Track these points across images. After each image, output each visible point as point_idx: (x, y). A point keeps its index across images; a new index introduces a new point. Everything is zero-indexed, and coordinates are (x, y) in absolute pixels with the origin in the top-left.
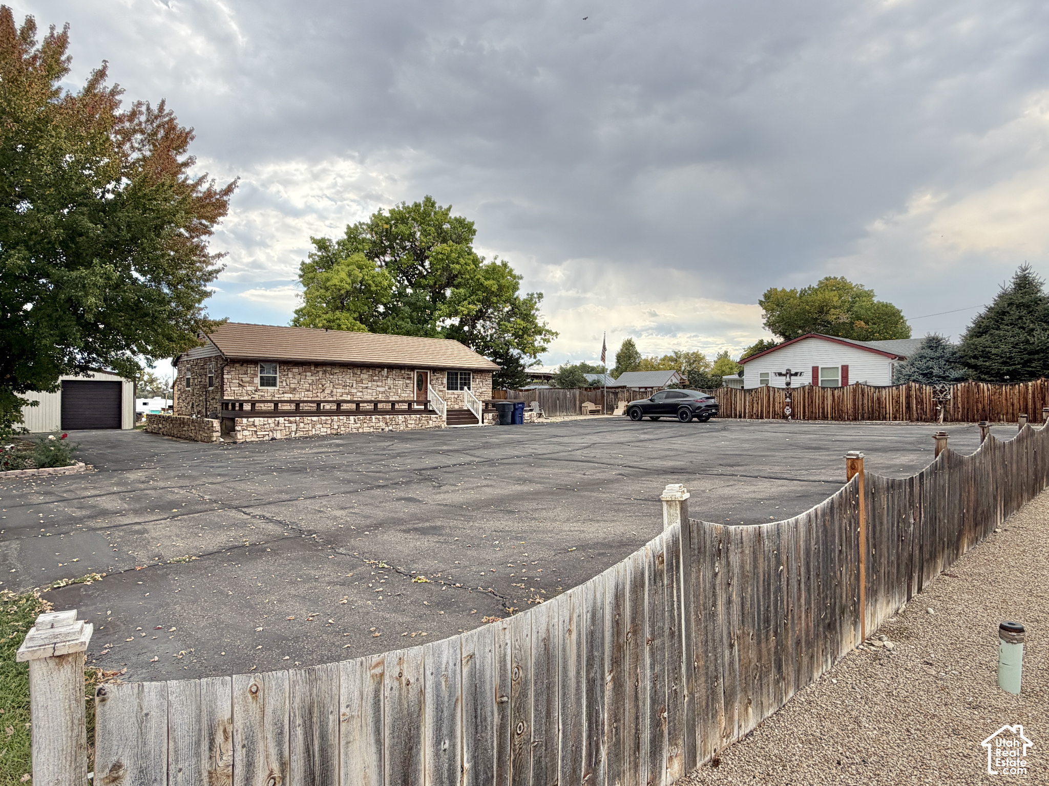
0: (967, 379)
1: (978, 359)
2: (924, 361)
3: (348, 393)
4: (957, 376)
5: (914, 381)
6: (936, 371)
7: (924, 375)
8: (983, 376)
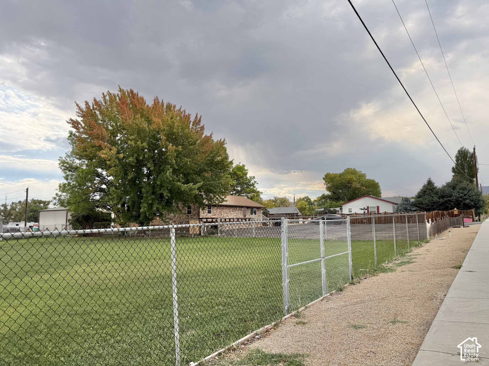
0: (417, 211)
1: (420, 205)
2: (405, 205)
3: (228, 216)
4: (414, 209)
5: (402, 211)
6: (408, 208)
7: (405, 209)
8: (421, 210)
